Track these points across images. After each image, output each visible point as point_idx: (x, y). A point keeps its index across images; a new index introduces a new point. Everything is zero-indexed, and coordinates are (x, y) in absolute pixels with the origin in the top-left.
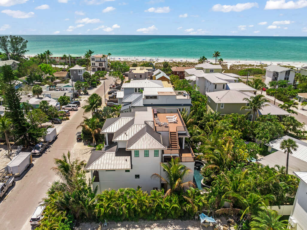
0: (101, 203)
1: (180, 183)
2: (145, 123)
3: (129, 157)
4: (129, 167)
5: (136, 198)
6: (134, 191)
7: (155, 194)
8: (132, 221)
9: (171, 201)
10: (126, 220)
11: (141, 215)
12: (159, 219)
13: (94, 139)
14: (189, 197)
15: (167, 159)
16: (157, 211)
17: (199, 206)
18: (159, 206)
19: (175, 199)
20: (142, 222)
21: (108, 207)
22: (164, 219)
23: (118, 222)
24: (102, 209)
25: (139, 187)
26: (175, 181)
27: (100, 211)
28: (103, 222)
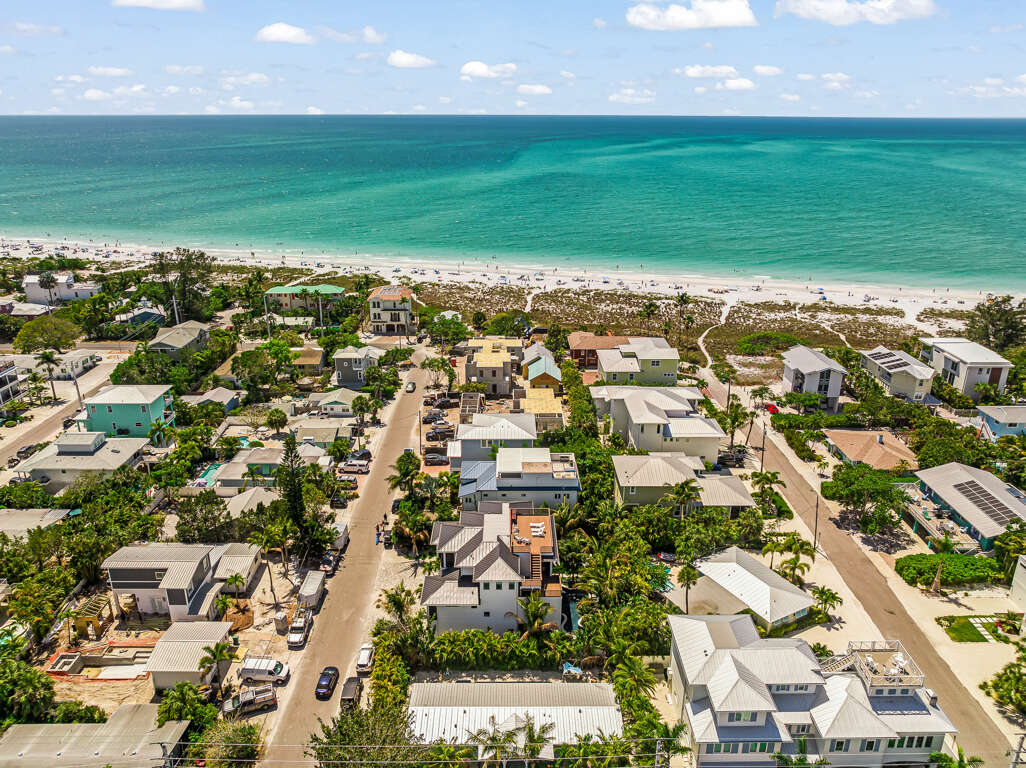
0: (442, 646)
1: (540, 624)
2: (499, 539)
3: (476, 589)
4: (476, 603)
5: (485, 642)
6: (483, 633)
7: (509, 638)
8: (480, 670)
9: (528, 646)
10: (473, 668)
11: (492, 663)
12: (513, 669)
13: (415, 547)
14: (551, 641)
15: (525, 593)
16: (511, 658)
17: (562, 654)
18: (513, 652)
19: (533, 643)
20: (492, 672)
21: (451, 652)
22: (520, 668)
23: (463, 671)
24: (445, 655)
25: (489, 629)
26: (534, 621)
27: (441, 657)
28: (444, 670)
